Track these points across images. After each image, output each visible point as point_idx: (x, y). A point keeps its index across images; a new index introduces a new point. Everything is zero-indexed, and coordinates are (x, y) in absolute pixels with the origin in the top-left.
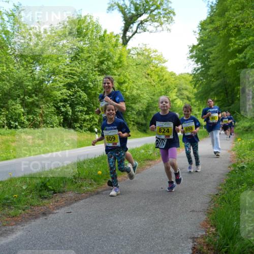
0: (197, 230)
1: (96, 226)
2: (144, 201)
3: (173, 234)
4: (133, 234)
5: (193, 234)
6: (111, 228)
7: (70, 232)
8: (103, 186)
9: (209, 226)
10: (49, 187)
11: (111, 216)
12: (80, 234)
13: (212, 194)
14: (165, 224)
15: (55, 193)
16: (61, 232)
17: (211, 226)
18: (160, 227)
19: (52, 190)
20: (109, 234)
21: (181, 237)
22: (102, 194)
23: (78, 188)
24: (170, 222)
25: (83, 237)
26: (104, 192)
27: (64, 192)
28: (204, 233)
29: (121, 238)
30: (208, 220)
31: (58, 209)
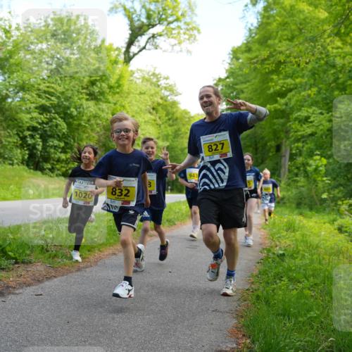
0: (223, 340)
1: (79, 319)
2: (146, 289)
3: (191, 343)
4: (134, 337)
5: (219, 346)
6: (102, 325)
7: (41, 325)
8: (87, 260)
9: (240, 336)
10: (10, 253)
11: (101, 307)
12: (55, 330)
13: (240, 287)
14: (179, 326)
15: (16, 263)
16: (27, 324)
17: (244, 335)
18: (172, 331)
19: (13, 258)
20: (98, 333)
21: (204, 349)
22: (85, 271)
23: (50, 260)
24: (185, 324)
25: (61, 336)
26: (87, 269)
27: (30, 263)
28: (235, 345)
29: (118, 341)
30: (239, 326)
31: (22, 288)
